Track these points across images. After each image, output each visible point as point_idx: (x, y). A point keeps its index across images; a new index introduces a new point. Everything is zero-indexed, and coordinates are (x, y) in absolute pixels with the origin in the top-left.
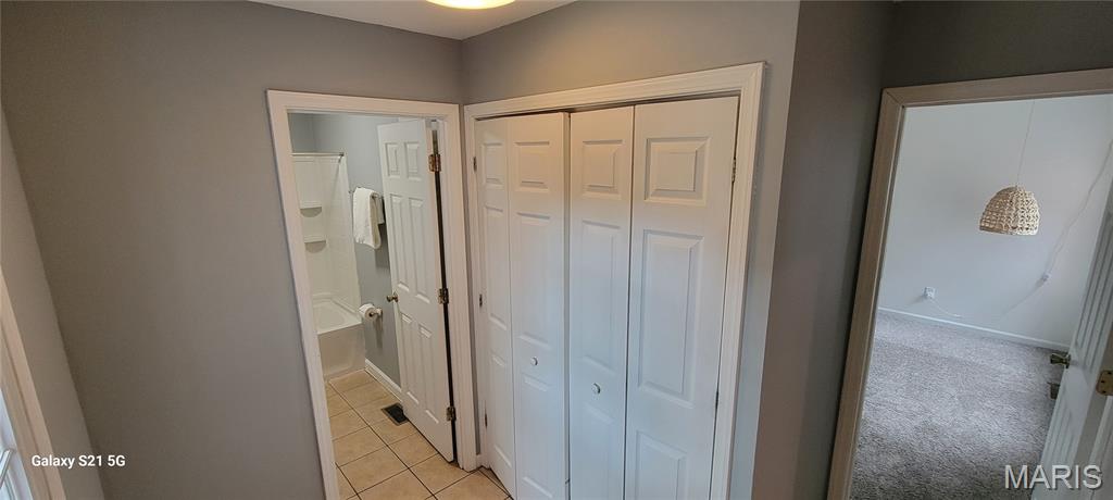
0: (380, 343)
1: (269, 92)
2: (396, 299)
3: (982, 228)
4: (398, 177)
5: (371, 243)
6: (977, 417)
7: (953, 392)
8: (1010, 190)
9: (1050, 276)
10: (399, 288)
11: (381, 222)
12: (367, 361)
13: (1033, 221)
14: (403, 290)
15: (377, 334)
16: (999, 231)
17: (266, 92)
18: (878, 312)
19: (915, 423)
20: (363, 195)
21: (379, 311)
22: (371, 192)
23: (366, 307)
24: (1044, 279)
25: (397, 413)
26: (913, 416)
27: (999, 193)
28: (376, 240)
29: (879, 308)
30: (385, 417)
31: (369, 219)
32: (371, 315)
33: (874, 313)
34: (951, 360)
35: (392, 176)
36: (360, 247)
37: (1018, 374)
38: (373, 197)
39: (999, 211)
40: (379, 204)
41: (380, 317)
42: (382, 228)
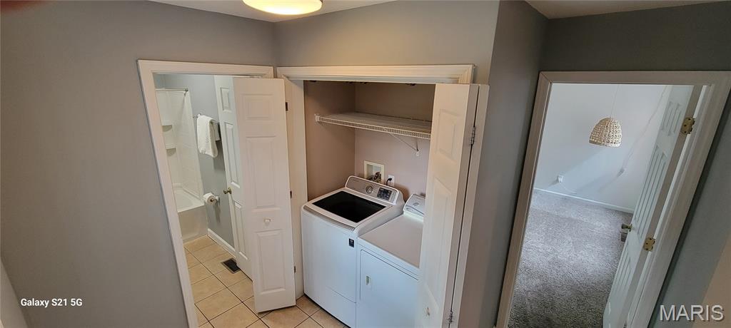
0: (218, 218)
1: (139, 61)
2: (230, 192)
3: (591, 142)
4: (230, 111)
5: (211, 154)
6: (582, 254)
7: (570, 239)
8: (606, 120)
9: (625, 169)
10: (232, 185)
11: (219, 139)
12: (209, 230)
13: (618, 139)
14: (235, 186)
15: (217, 213)
16: (599, 144)
17: (137, 61)
18: (533, 191)
19: (549, 259)
20: (204, 122)
21: (217, 198)
22: (210, 119)
23: (208, 196)
24: (622, 171)
25: (232, 265)
26: (547, 255)
27: (601, 121)
28: (214, 152)
29: (534, 188)
30: (224, 268)
31: (209, 138)
32: (211, 201)
33: (531, 192)
34: (570, 219)
35: (225, 110)
36: (202, 156)
37: (605, 226)
38: (211, 122)
39: (600, 133)
40: (216, 128)
41: (218, 202)
42: (219, 144)
